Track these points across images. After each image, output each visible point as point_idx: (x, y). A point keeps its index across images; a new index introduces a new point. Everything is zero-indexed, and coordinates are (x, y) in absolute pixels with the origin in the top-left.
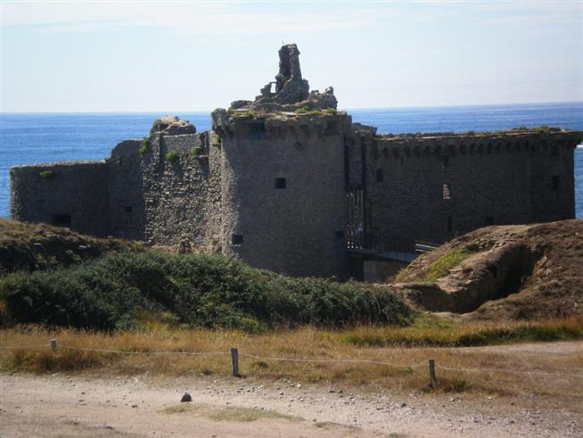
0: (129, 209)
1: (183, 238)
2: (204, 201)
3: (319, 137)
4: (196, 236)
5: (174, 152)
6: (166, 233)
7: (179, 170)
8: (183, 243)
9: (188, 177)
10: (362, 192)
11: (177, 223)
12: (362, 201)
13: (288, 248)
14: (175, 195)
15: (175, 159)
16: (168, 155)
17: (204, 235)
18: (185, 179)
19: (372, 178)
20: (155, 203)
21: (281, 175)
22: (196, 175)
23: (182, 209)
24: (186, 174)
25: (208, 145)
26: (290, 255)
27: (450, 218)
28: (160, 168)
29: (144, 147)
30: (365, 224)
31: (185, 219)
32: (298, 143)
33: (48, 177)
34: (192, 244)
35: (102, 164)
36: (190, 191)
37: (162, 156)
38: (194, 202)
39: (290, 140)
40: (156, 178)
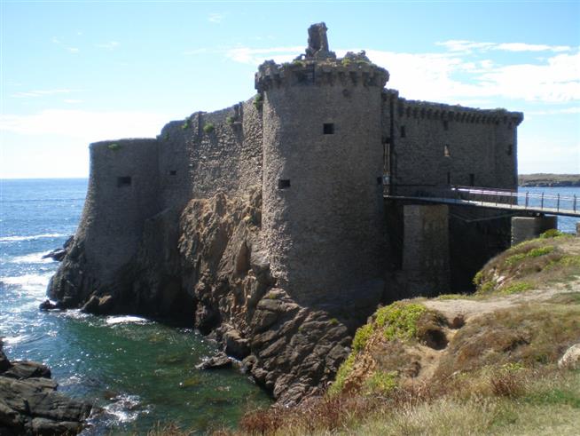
0: (173, 173)
1: (219, 192)
2: (237, 161)
3: (365, 85)
4: (230, 190)
5: (211, 124)
6: (203, 189)
7: (215, 139)
8: (219, 196)
9: (223, 143)
10: (389, 145)
11: (213, 180)
12: (389, 153)
13: (336, 191)
14: (211, 159)
15: (211, 130)
16: (206, 128)
17: (237, 189)
18: (219, 145)
19: (397, 133)
20: (195, 166)
21: (329, 120)
22: (229, 140)
23: (218, 168)
24: (221, 141)
25: (242, 114)
26: (337, 199)
27: (449, 174)
28: (199, 138)
29: (186, 125)
30: (392, 173)
31: (220, 176)
32: (345, 90)
33: (114, 149)
34: (226, 196)
35: (154, 140)
36: (225, 153)
37: (200, 129)
38: (228, 161)
39: (338, 87)
40: (195, 147)
